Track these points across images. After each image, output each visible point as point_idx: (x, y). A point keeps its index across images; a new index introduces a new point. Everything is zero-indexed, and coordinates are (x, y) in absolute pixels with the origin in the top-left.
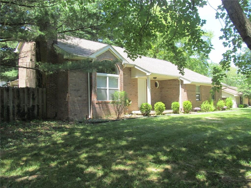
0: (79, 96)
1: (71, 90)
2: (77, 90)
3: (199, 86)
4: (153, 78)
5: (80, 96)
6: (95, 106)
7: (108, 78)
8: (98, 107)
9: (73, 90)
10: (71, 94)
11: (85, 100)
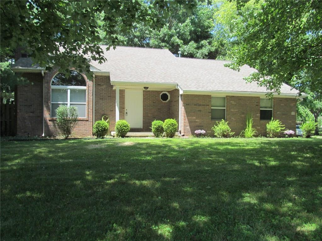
0: (31, 112)
1: (20, 105)
2: (29, 106)
3: (225, 98)
4: (144, 87)
5: (33, 112)
6: (48, 124)
7: (69, 91)
8: (52, 124)
9: (23, 105)
10: (20, 109)
11: (39, 116)
